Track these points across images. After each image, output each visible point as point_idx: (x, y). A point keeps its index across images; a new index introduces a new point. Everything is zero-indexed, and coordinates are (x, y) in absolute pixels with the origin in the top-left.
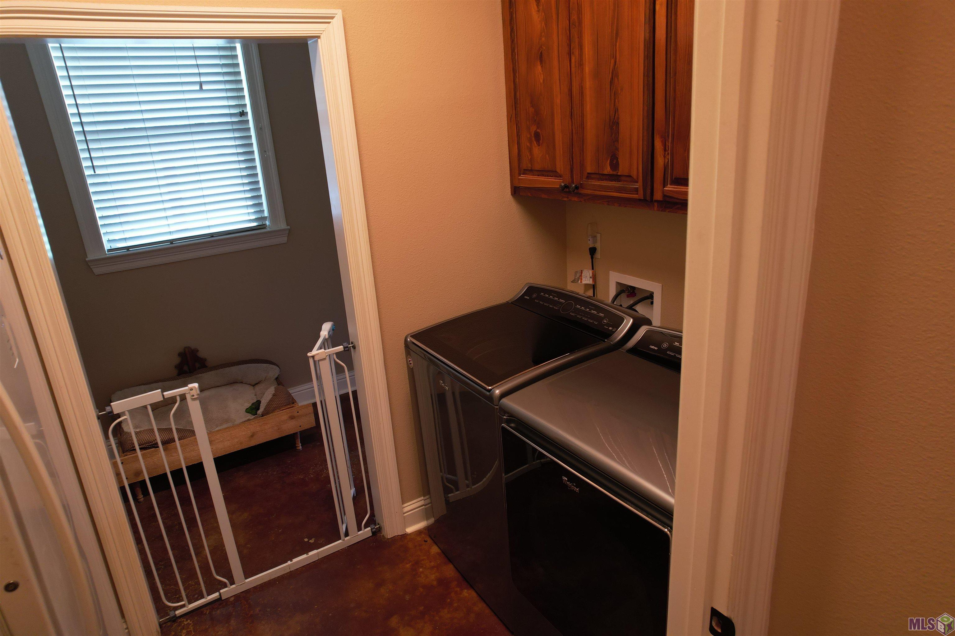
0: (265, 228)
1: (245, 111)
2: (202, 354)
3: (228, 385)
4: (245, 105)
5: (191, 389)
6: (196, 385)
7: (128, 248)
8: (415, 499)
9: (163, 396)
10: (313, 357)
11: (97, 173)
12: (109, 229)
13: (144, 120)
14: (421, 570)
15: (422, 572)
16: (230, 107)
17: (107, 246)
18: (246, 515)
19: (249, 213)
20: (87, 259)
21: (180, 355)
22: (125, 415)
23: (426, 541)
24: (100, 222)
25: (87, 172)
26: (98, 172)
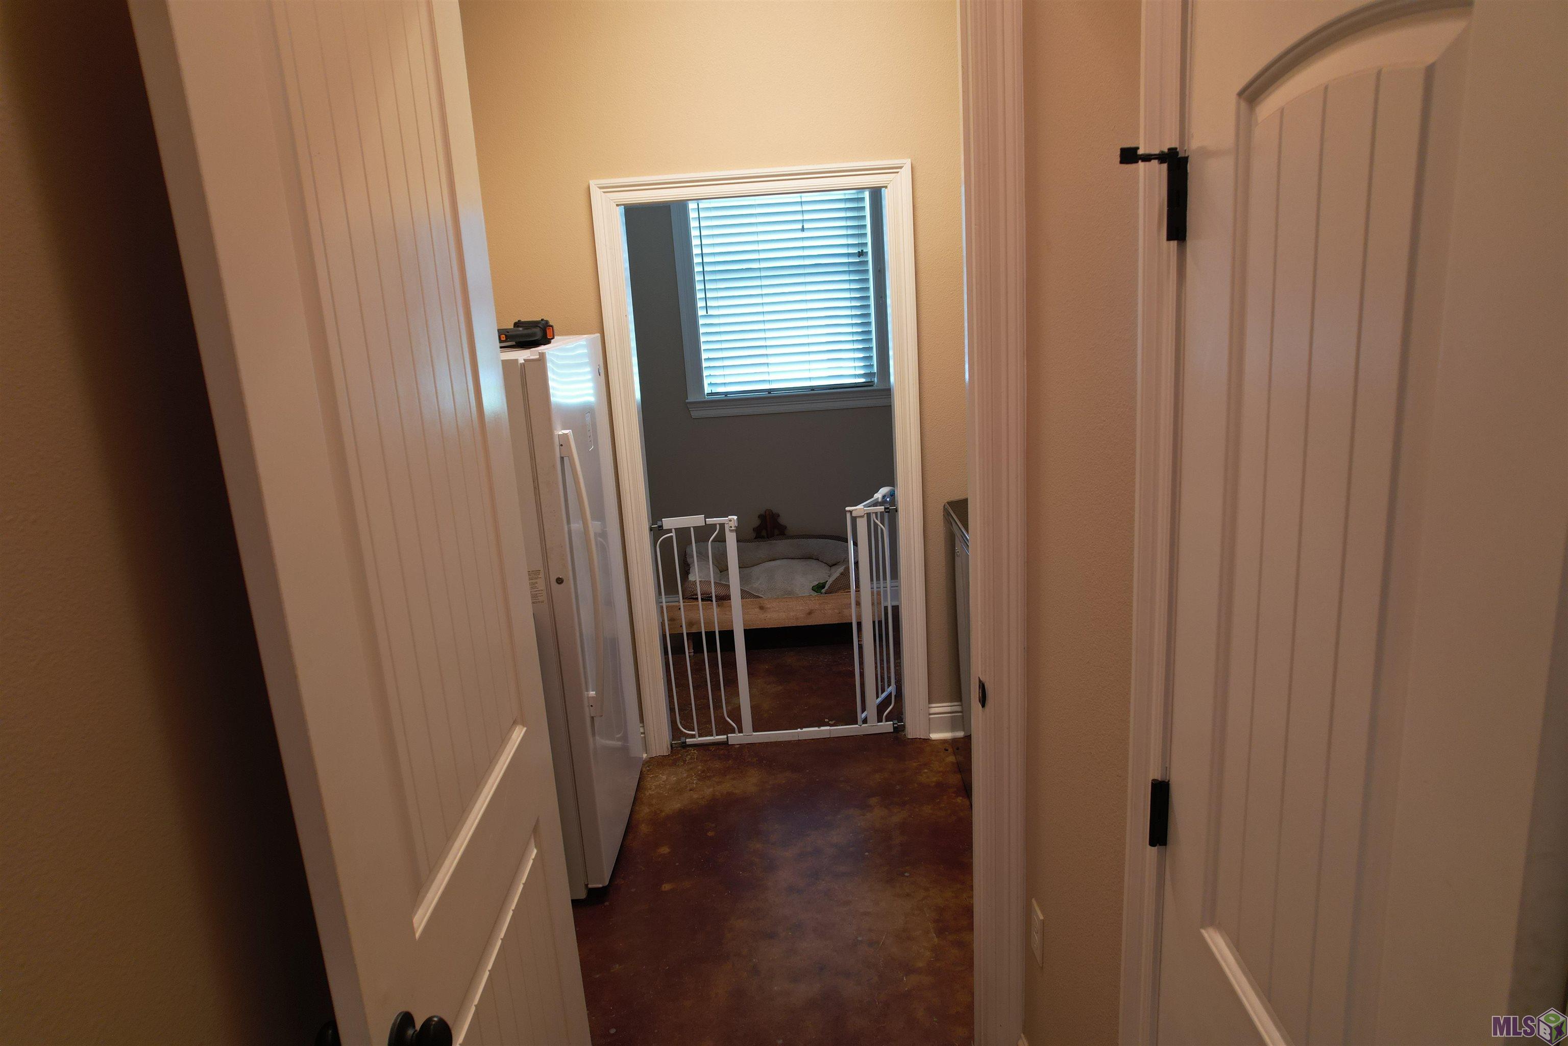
0: (873, 386)
1: (864, 251)
2: (784, 520)
3: (802, 560)
4: (866, 244)
5: (730, 521)
6: (735, 517)
7: (726, 394)
8: (946, 702)
9: (705, 521)
10: (851, 512)
11: (709, 314)
12: (713, 372)
13: (759, 260)
14: (926, 771)
15: (925, 773)
16: (848, 245)
17: (707, 390)
18: (780, 688)
19: (855, 367)
20: (687, 401)
21: (759, 517)
22: (672, 533)
23: (947, 750)
24: (705, 364)
25: (701, 312)
26: (710, 312)
